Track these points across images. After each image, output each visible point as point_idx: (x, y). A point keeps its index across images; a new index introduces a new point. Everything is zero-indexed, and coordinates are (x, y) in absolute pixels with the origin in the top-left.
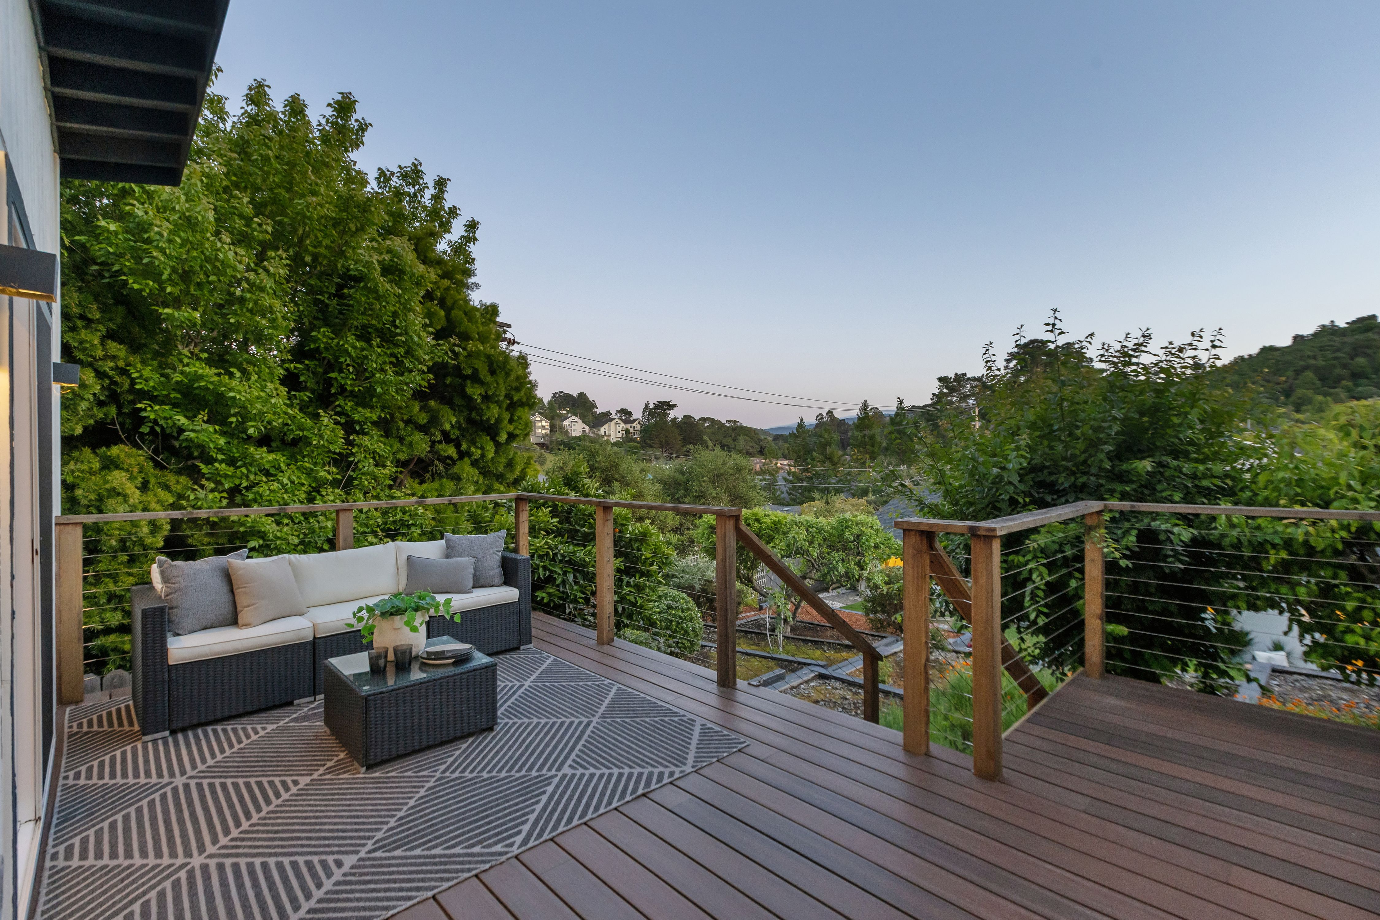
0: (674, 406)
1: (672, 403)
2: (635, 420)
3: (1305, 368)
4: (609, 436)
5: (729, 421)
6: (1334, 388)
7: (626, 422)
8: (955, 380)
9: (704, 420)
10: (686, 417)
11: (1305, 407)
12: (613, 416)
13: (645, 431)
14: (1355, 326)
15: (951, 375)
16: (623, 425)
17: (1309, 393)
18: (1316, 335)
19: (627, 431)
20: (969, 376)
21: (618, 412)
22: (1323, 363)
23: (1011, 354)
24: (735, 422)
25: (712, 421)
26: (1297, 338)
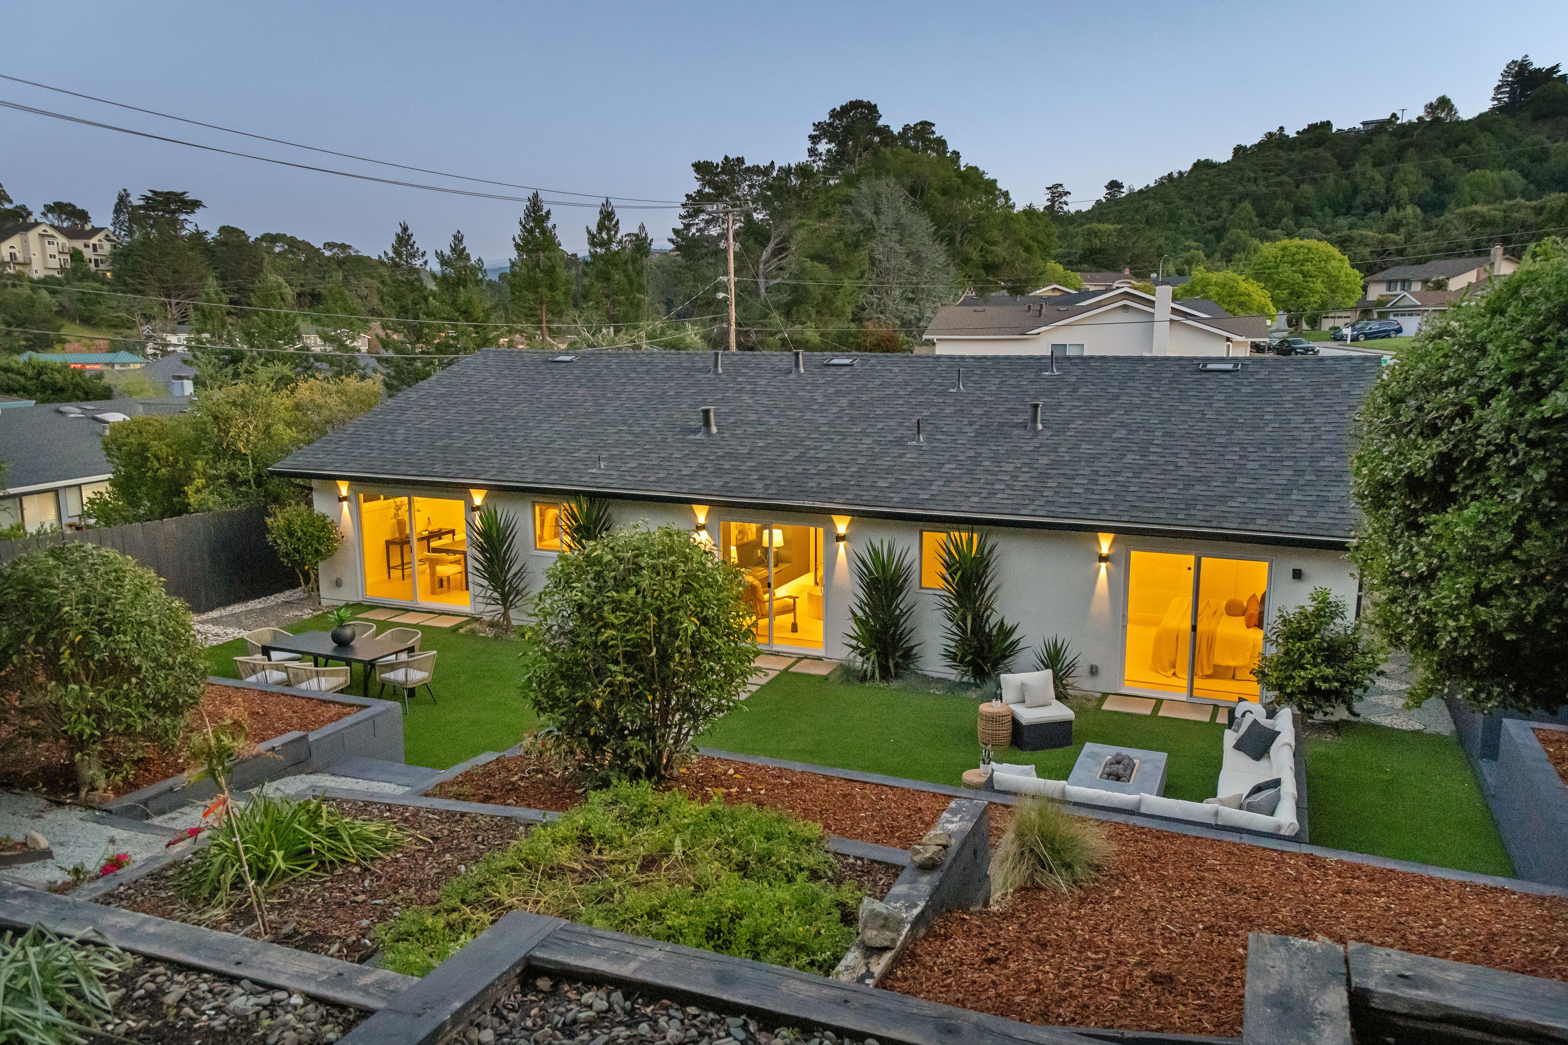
0: (196, 204)
1: (190, 197)
2: (96, 231)
3: (1243, 197)
4: (27, 264)
5: (330, 245)
6: (1274, 229)
7: (70, 234)
8: (723, 171)
9: (273, 239)
10: (223, 230)
11: (1237, 256)
12: (36, 216)
13: (120, 256)
14: (1306, 136)
15: (717, 159)
16: (61, 240)
17: (1244, 235)
18: (1260, 146)
19: (76, 256)
20: (748, 163)
21: (50, 209)
22: (1264, 190)
23: (818, 126)
24: (344, 247)
25: (293, 243)
26: (1239, 151)
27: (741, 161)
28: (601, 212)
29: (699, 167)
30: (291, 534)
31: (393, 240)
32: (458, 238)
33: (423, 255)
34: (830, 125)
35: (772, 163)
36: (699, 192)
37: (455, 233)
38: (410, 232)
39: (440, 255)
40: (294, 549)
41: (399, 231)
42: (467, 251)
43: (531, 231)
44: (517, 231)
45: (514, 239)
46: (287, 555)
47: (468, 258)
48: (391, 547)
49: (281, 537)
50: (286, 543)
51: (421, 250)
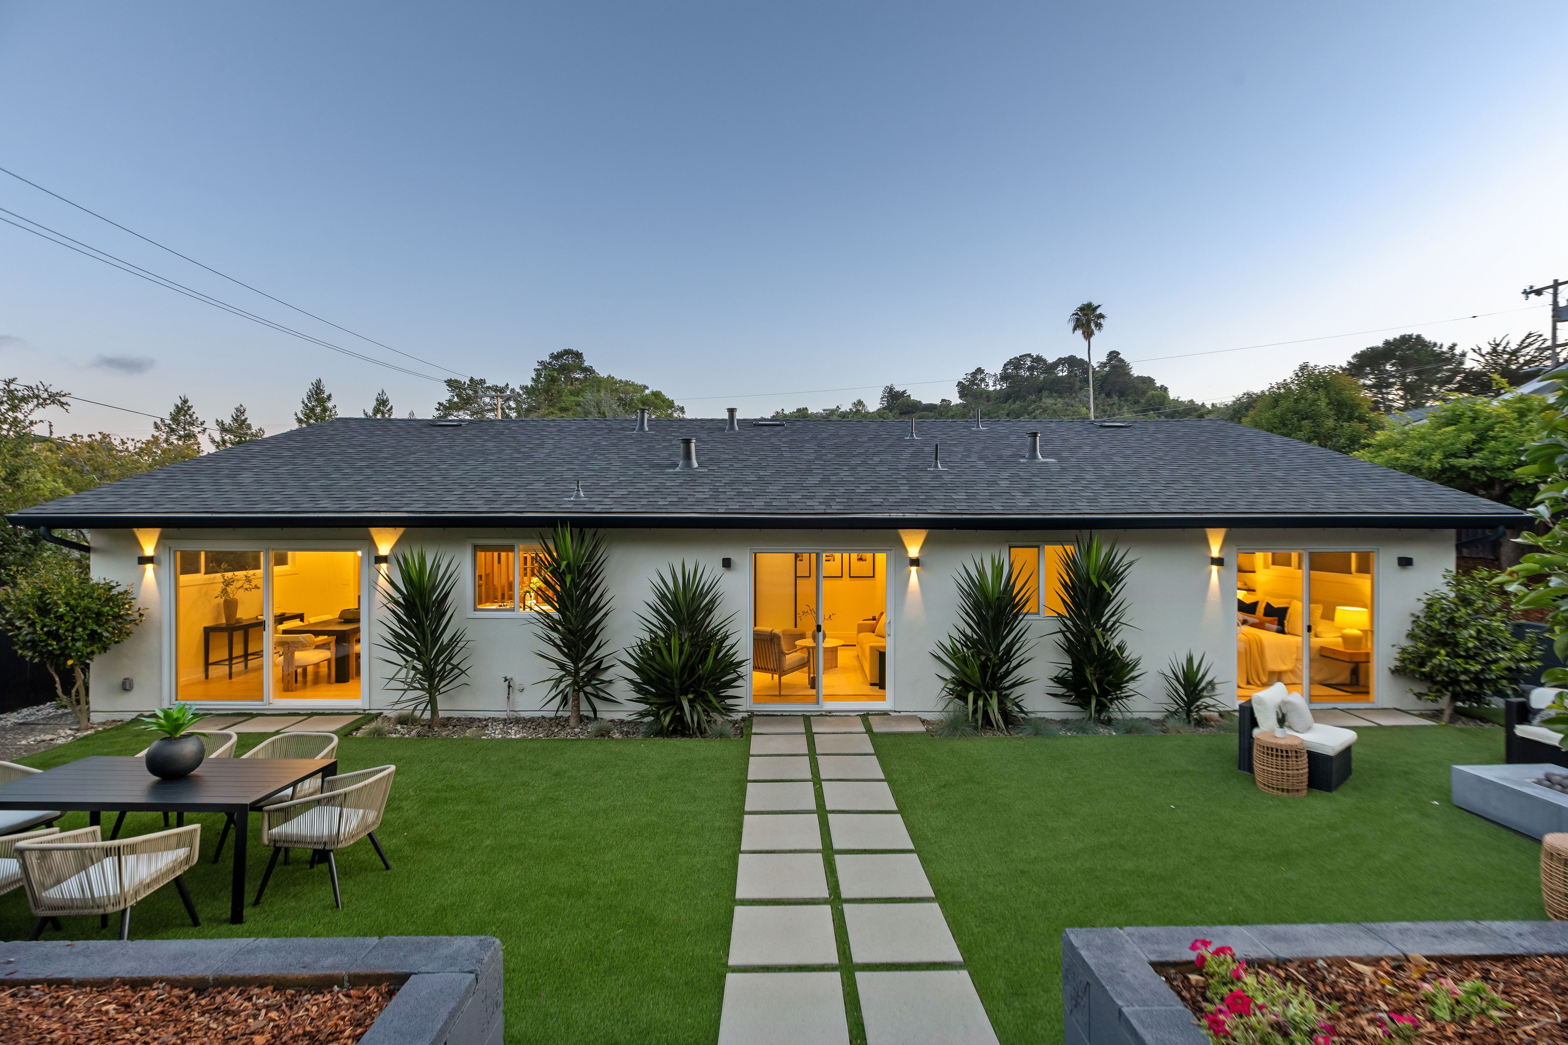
27: (483, 382)
28: (377, 400)
29: (451, 383)
30: (44, 610)
31: (172, 409)
32: (240, 411)
33: (202, 424)
34: (550, 363)
35: (507, 385)
36: (449, 401)
37: (238, 406)
38: (189, 404)
39: (221, 425)
40: (48, 634)
41: (179, 403)
42: (248, 422)
43: (312, 410)
44: (299, 408)
45: (296, 414)
46: (33, 645)
47: (249, 427)
48: (212, 635)
49: (23, 615)
50: (33, 624)
51: (200, 420)
